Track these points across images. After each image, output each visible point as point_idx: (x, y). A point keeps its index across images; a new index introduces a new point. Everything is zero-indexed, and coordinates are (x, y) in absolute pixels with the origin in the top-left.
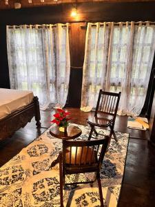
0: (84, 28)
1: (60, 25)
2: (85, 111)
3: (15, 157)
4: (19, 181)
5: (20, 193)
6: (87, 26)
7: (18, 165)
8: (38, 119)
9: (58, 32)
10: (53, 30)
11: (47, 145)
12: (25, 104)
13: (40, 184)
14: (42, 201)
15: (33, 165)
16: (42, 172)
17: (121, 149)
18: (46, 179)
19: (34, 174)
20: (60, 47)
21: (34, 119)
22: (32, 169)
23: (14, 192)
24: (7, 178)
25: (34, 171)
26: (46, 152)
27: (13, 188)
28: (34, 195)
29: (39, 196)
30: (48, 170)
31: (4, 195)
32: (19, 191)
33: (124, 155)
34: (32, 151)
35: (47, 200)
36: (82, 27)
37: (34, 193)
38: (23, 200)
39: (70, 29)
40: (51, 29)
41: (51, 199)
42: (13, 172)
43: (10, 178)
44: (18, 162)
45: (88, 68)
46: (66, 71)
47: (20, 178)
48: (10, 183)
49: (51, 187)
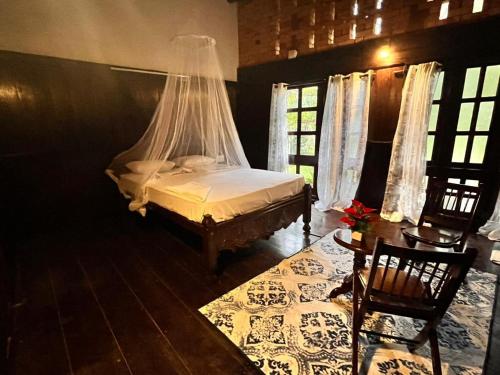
0: (401, 76)
1: (356, 75)
2: (391, 220)
3: (272, 270)
4: (279, 305)
5: (281, 322)
6: (406, 72)
7: (278, 281)
8: (307, 220)
9: (351, 85)
10: (345, 84)
11: (321, 262)
12: (291, 194)
13: (312, 318)
14: (316, 345)
15: (300, 288)
16: (315, 301)
17: (478, 299)
18: (323, 314)
19: (301, 301)
20: (353, 110)
21: (301, 218)
22: (299, 293)
23: (273, 318)
24: (262, 296)
25: (302, 296)
26: (321, 272)
27: (271, 312)
28: (303, 332)
29: (312, 337)
30: (325, 301)
31: (258, 317)
32: (280, 319)
33: (488, 314)
34: (298, 266)
35: (324, 346)
36: (397, 75)
37: (303, 329)
38: (286, 335)
39: (374, 79)
40: (342, 81)
41: (332, 347)
42: (270, 289)
43: (266, 296)
44: (278, 277)
45: (401, 143)
46: (360, 148)
47: (280, 301)
48: (267, 303)
49: (331, 328)
